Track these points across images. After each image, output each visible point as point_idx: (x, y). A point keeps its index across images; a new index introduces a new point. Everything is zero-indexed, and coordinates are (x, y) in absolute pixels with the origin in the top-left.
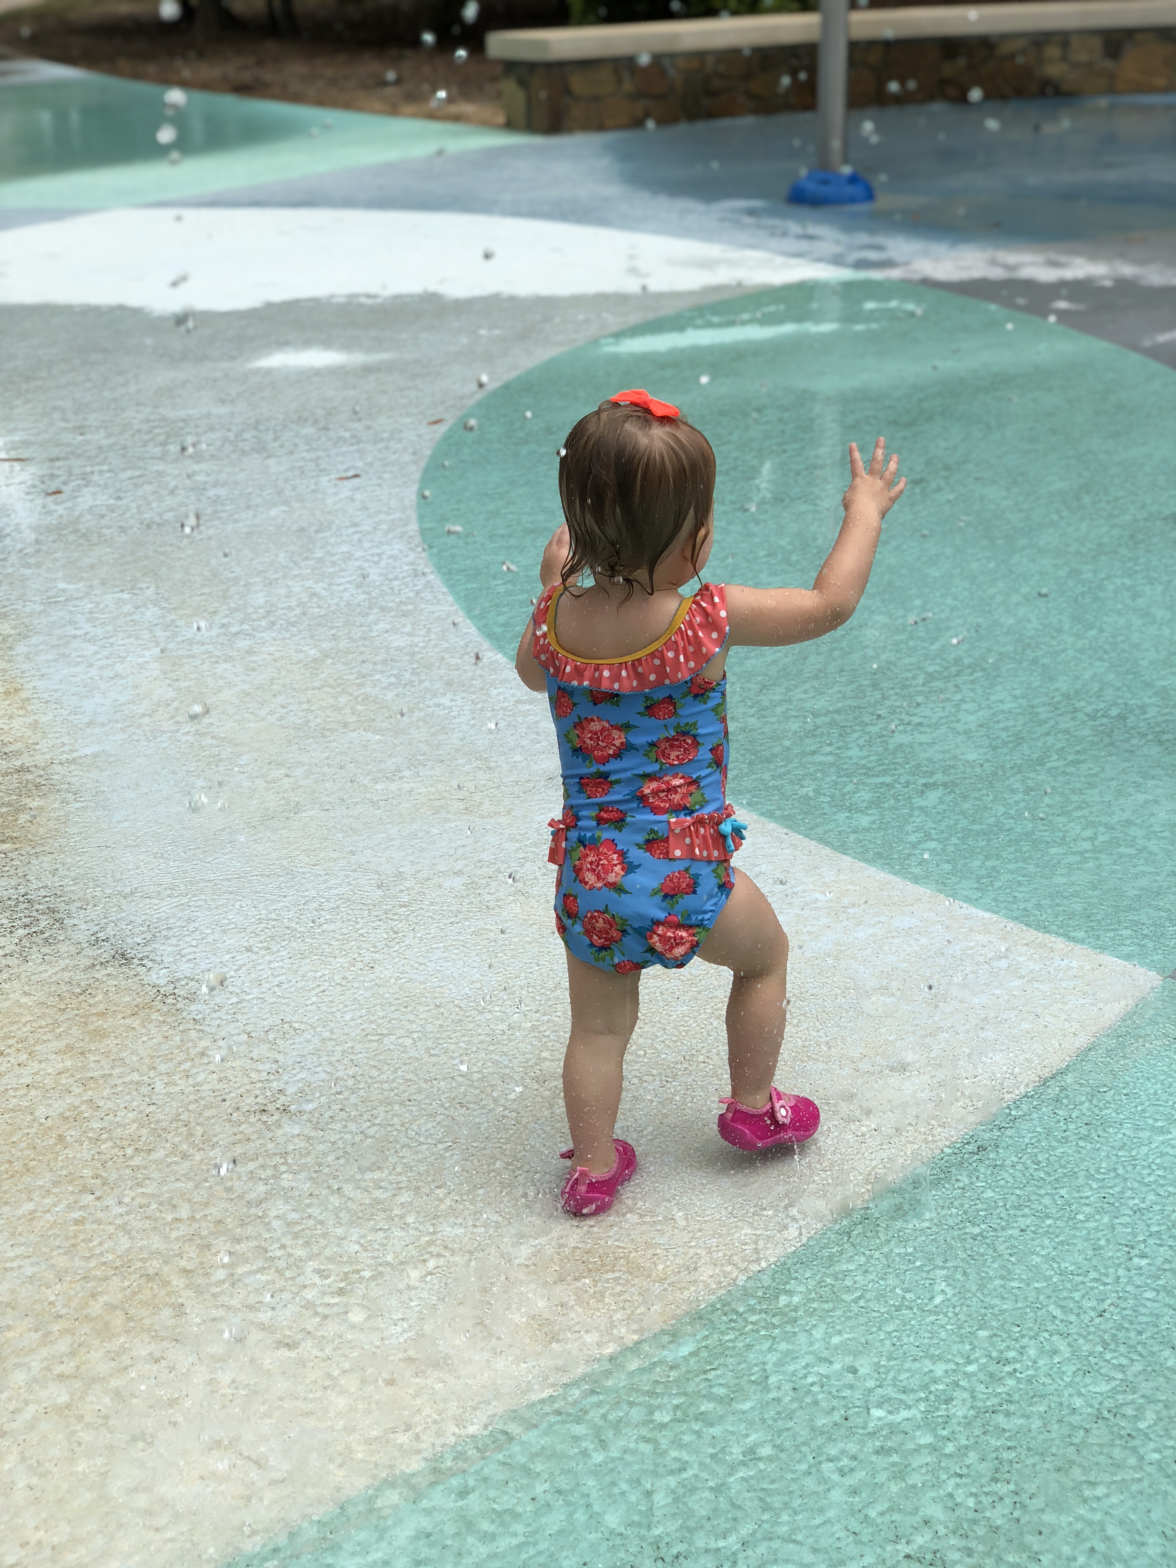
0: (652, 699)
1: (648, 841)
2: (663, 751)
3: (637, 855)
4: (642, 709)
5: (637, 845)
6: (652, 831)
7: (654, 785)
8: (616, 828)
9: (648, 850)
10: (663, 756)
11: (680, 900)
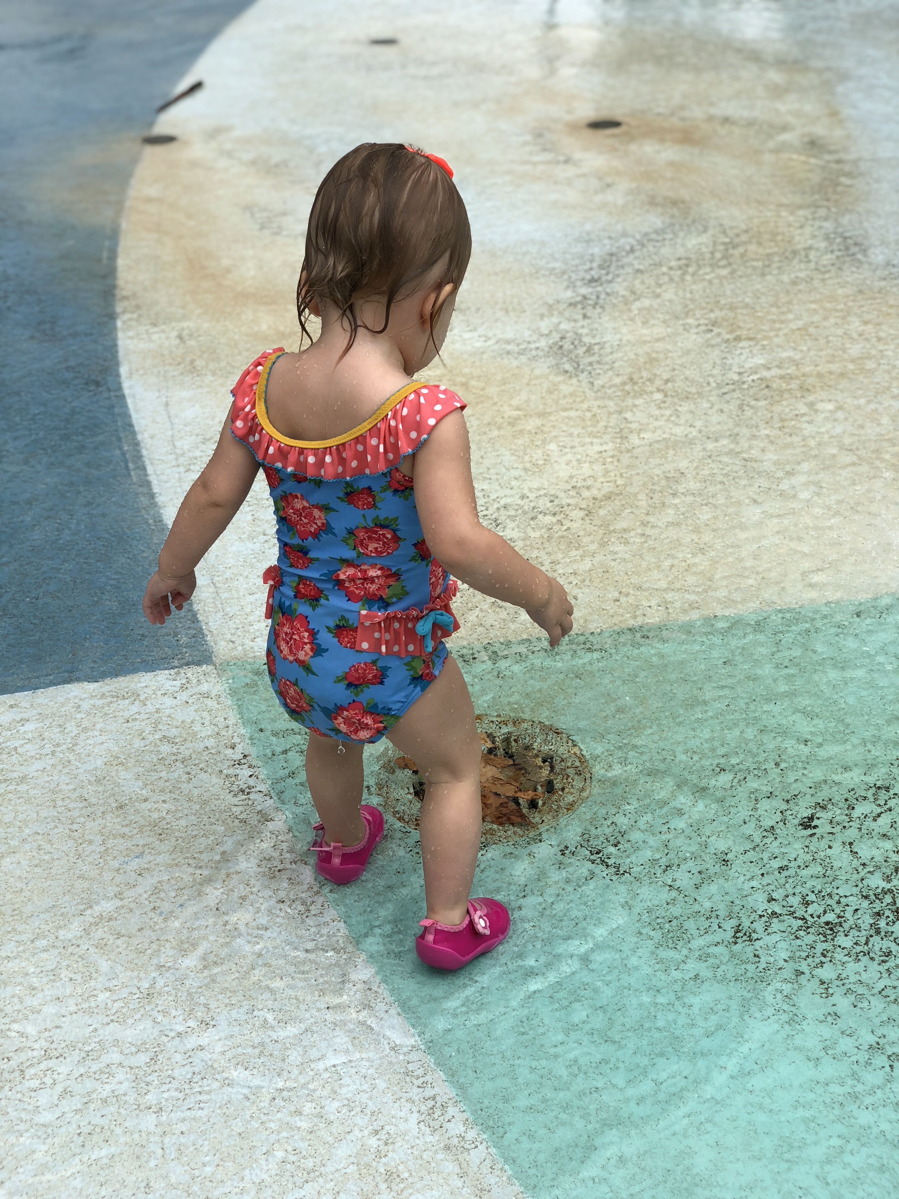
0: (352, 487)
1: (338, 627)
2: (362, 542)
3: (326, 638)
4: (342, 495)
5: (327, 627)
6: (343, 618)
7: (351, 571)
8: (311, 605)
9: (337, 635)
10: (362, 545)
11: (365, 689)
